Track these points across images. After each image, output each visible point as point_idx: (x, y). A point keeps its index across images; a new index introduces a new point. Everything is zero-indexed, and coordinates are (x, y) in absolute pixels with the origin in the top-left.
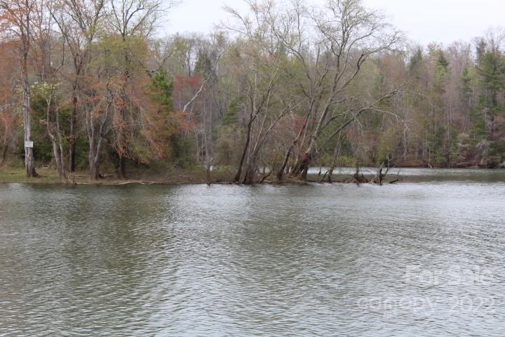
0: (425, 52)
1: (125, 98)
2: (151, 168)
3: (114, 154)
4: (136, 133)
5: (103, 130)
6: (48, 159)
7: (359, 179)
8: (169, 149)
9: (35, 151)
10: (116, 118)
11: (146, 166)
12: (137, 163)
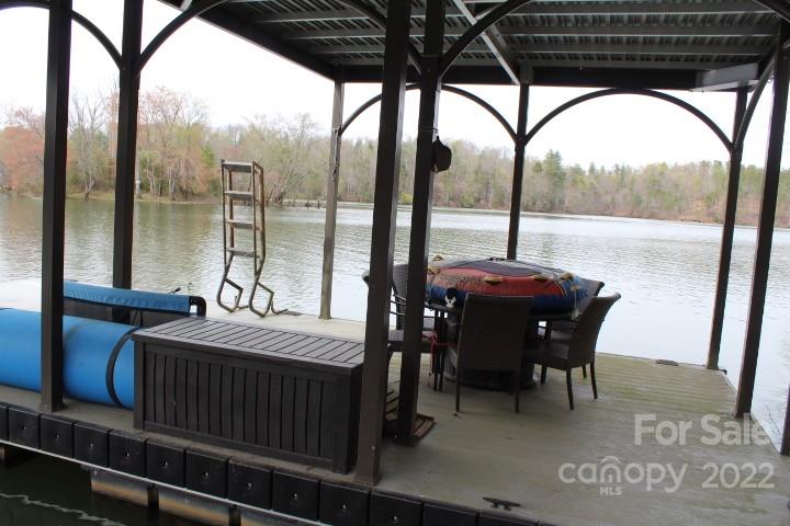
0: (364, 142)
1: (187, 161)
2: (200, 196)
3: (181, 188)
4: (194, 178)
5: (176, 176)
6: (148, 190)
7: (307, 205)
8: (211, 187)
9: (141, 186)
10: (183, 170)
11: (199, 195)
12: (193, 194)
